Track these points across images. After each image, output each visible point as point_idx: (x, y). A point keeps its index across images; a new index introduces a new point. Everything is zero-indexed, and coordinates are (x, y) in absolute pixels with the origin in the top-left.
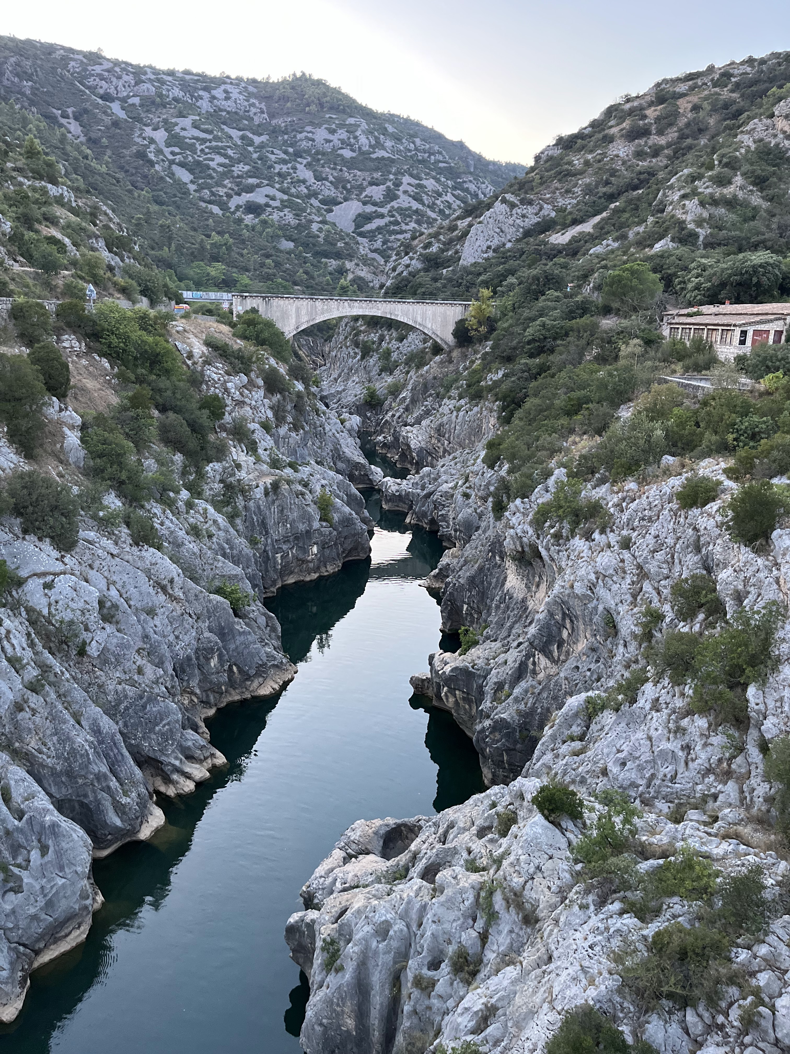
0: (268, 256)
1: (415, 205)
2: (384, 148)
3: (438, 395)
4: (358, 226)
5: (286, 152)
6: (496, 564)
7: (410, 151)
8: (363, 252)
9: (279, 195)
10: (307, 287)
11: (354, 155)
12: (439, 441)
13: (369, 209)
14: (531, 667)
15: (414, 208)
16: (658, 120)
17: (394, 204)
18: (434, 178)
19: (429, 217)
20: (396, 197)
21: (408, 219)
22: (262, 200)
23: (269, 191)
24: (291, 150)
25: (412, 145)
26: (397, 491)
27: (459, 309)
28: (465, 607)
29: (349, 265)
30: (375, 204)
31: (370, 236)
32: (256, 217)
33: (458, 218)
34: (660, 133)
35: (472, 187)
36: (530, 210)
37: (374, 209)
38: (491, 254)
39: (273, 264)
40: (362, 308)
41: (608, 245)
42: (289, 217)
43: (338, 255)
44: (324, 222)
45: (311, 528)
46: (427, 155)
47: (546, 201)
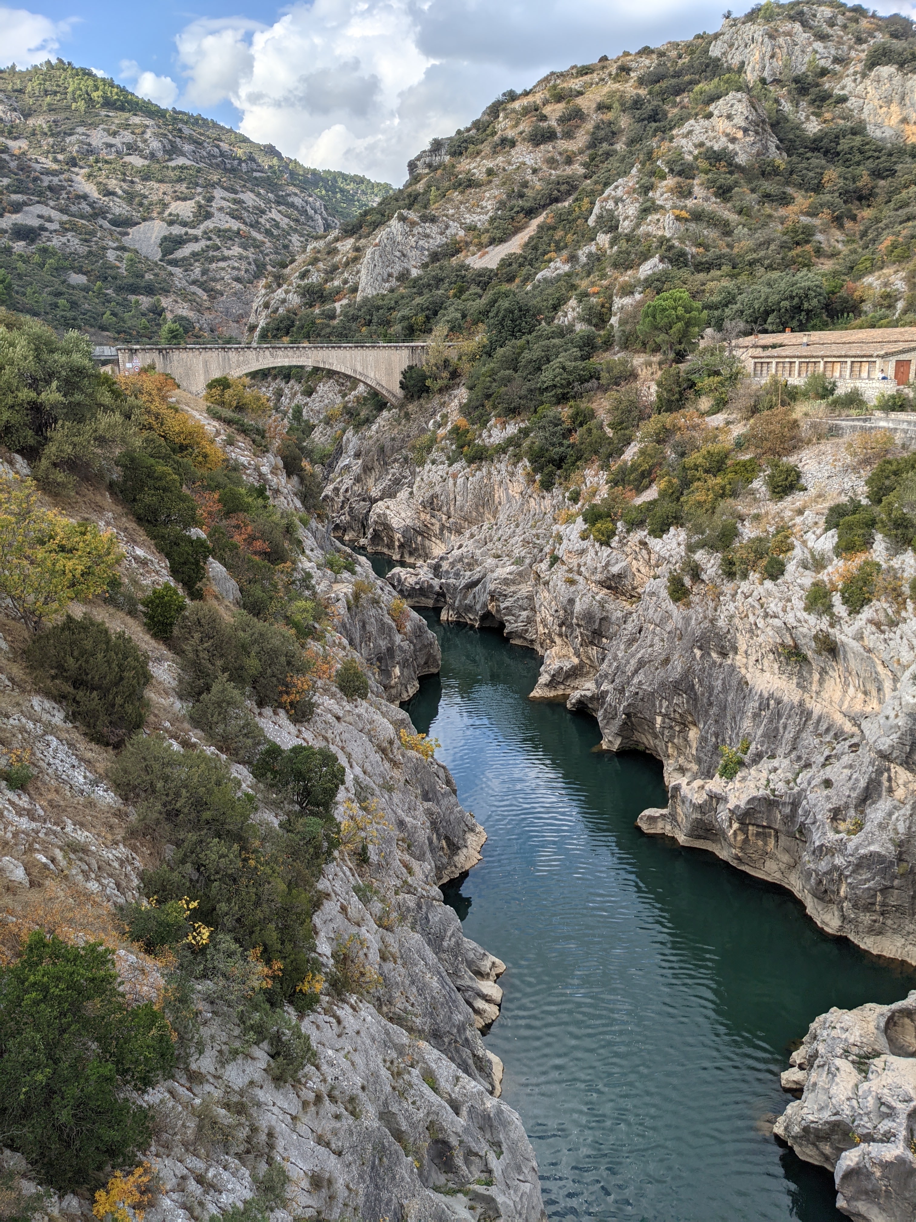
0: (59, 294)
1: (235, 225)
2: (183, 154)
3: (406, 459)
4: (166, 252)
5: (56, 160)
6: (714, 662)
7: (215, 157)
8: (179, 285)
9: (55, 214)
10: (119, 333)
11: (146, 162)
12: (433, 516)
13: (177, 230)
14: (886, 784)
15: (235, 228)
16: (562, 120)
17: (209, 224)
18: (252, 191)
19: (255, 240)
20: (208, 216)
21: (230, 242)
22: (35, 223)
23: (40, 209)
24: (60, 157)
25: (216, 150)
26: (417, 583)
27: (405, 353)
28: (659, 719)
29: (165, 302)
30: (184, 224)
31: (184, 263)
32: (29, 245)
33: (337, 240)
34: (569, 135)
35: (298, 201)
36: (432, 229)
37: (183, 230)
38: (394, 283)
39: (68, 305)
40: (288, 356)
41: (556, 269)
42: (74, 243)
43: (150, 290)
44: (123, 249)
45: (393, 644)
46: (236, 162)
47: (451, 217)
